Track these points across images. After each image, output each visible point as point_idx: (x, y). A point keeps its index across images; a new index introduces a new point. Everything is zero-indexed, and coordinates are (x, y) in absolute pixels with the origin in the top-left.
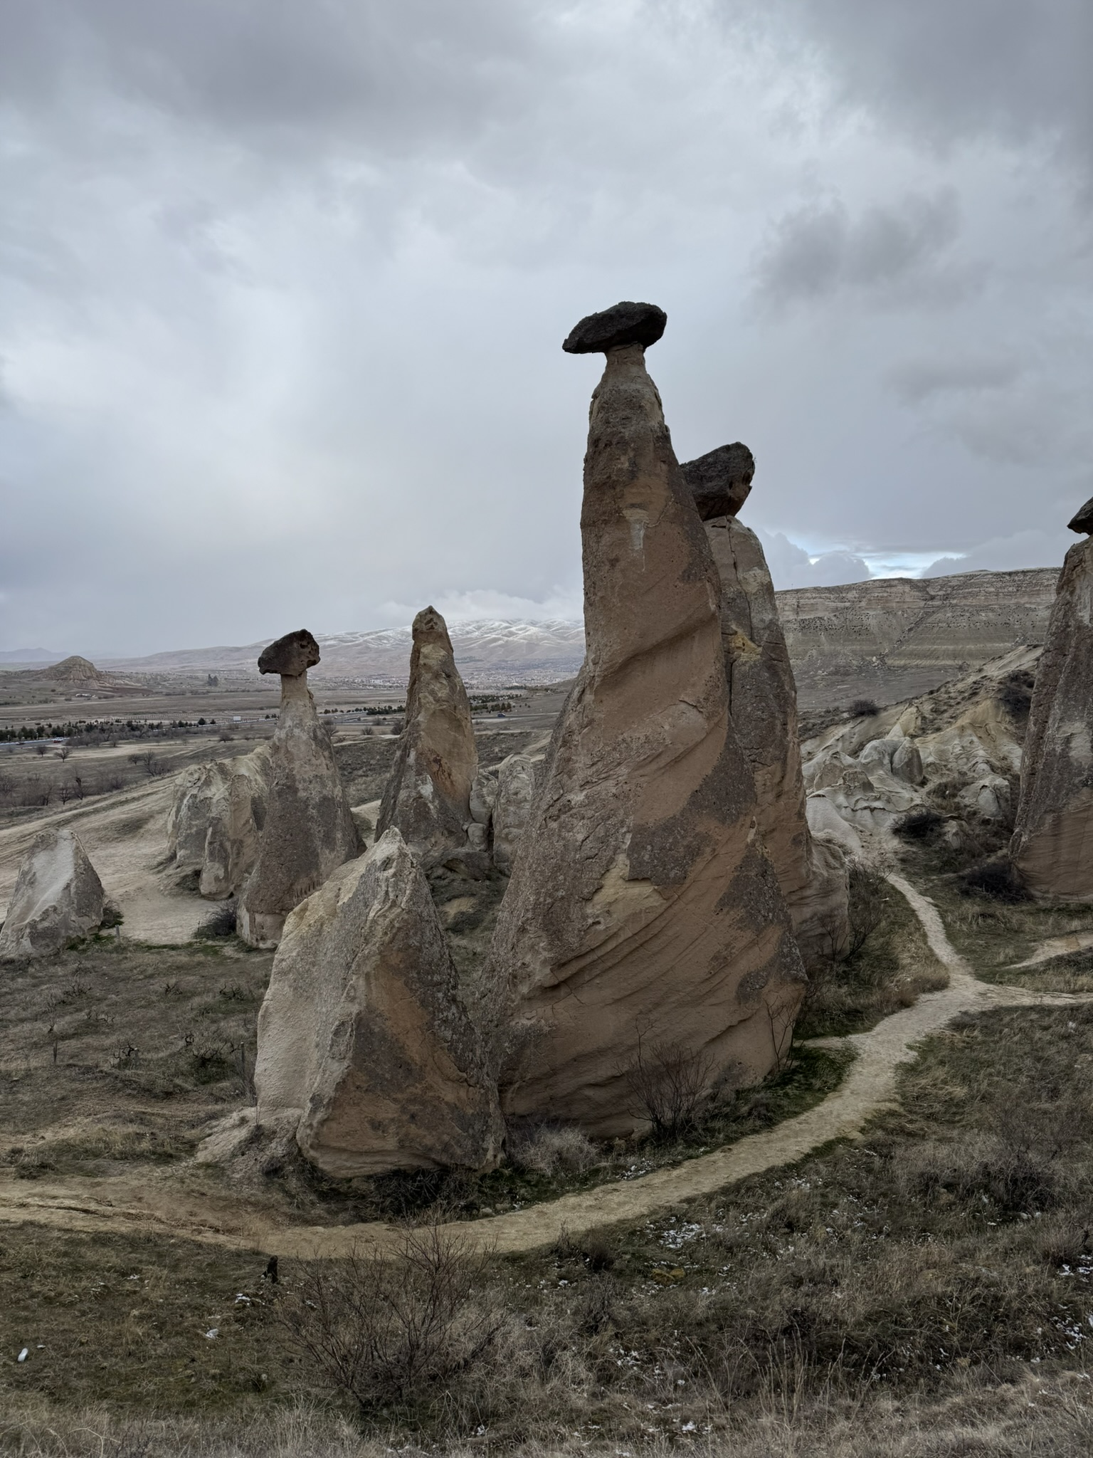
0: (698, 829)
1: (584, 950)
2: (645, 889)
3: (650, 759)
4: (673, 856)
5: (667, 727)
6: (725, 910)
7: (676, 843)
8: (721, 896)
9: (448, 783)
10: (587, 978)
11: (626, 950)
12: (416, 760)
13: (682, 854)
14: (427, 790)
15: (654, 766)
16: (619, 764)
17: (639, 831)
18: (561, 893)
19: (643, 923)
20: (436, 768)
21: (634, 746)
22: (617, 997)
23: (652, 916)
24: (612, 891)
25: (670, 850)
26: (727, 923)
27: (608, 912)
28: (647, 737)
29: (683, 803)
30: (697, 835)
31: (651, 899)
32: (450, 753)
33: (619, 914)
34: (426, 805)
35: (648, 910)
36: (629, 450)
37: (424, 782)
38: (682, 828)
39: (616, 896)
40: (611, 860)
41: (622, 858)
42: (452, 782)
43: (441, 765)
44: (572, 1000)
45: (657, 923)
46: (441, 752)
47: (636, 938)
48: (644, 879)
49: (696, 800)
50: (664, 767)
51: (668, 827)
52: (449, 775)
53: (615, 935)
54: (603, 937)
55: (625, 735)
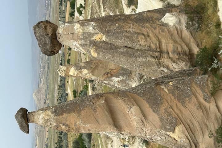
0: (163, 112)
1: (189, 143)
2: (177, 129)
3: (143, 123)
4: (170, 120)
5: (135, 118)
6: (186, 105)
7: (166, 119)
8: (182, 105)
9: (115, 71)
10: (196, 141)
11: (191, 134)
12: (106, 81)
13: (169, 117)
14: (116, 79)
15: (145, 122)
16: (143, 130)
17: (161, 128)
18: (173, 144)
19: (185, 130)
20: (109, 75)
21: (138, 126)
22: (202, 135)
23: (184, 128)
24: (176, 136)
25: (168, 121)
26: (189, 104)
27: (181, 138)
28: (137, 123)
29: (156, 115)
30: (165, 112)
31: (180, 128)
32: (105, 69)
33: (182, 135)
34: (121, 80)
35: (182, 128)
36: (60, 125)
37: (114, 80)
38: (162, 116)
39: (177, 136)
40: (168, 135)
41: (167, 133)
42: (114, 69)
43: (109, 73)
44: (200, 144)
45: (186, 126)
46: (105, 72)
47: (189, 131)
48: (174, 129)
49: (156, 111)
50: (145, 120)
51: (162, 120)
52: (112, 70)
53: (187, 137)
54: (187, 140)
55: (135, 127)
